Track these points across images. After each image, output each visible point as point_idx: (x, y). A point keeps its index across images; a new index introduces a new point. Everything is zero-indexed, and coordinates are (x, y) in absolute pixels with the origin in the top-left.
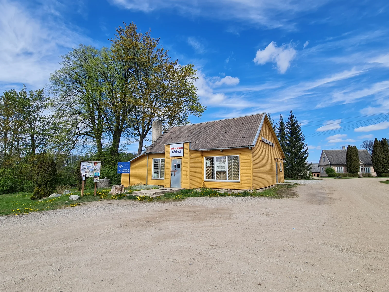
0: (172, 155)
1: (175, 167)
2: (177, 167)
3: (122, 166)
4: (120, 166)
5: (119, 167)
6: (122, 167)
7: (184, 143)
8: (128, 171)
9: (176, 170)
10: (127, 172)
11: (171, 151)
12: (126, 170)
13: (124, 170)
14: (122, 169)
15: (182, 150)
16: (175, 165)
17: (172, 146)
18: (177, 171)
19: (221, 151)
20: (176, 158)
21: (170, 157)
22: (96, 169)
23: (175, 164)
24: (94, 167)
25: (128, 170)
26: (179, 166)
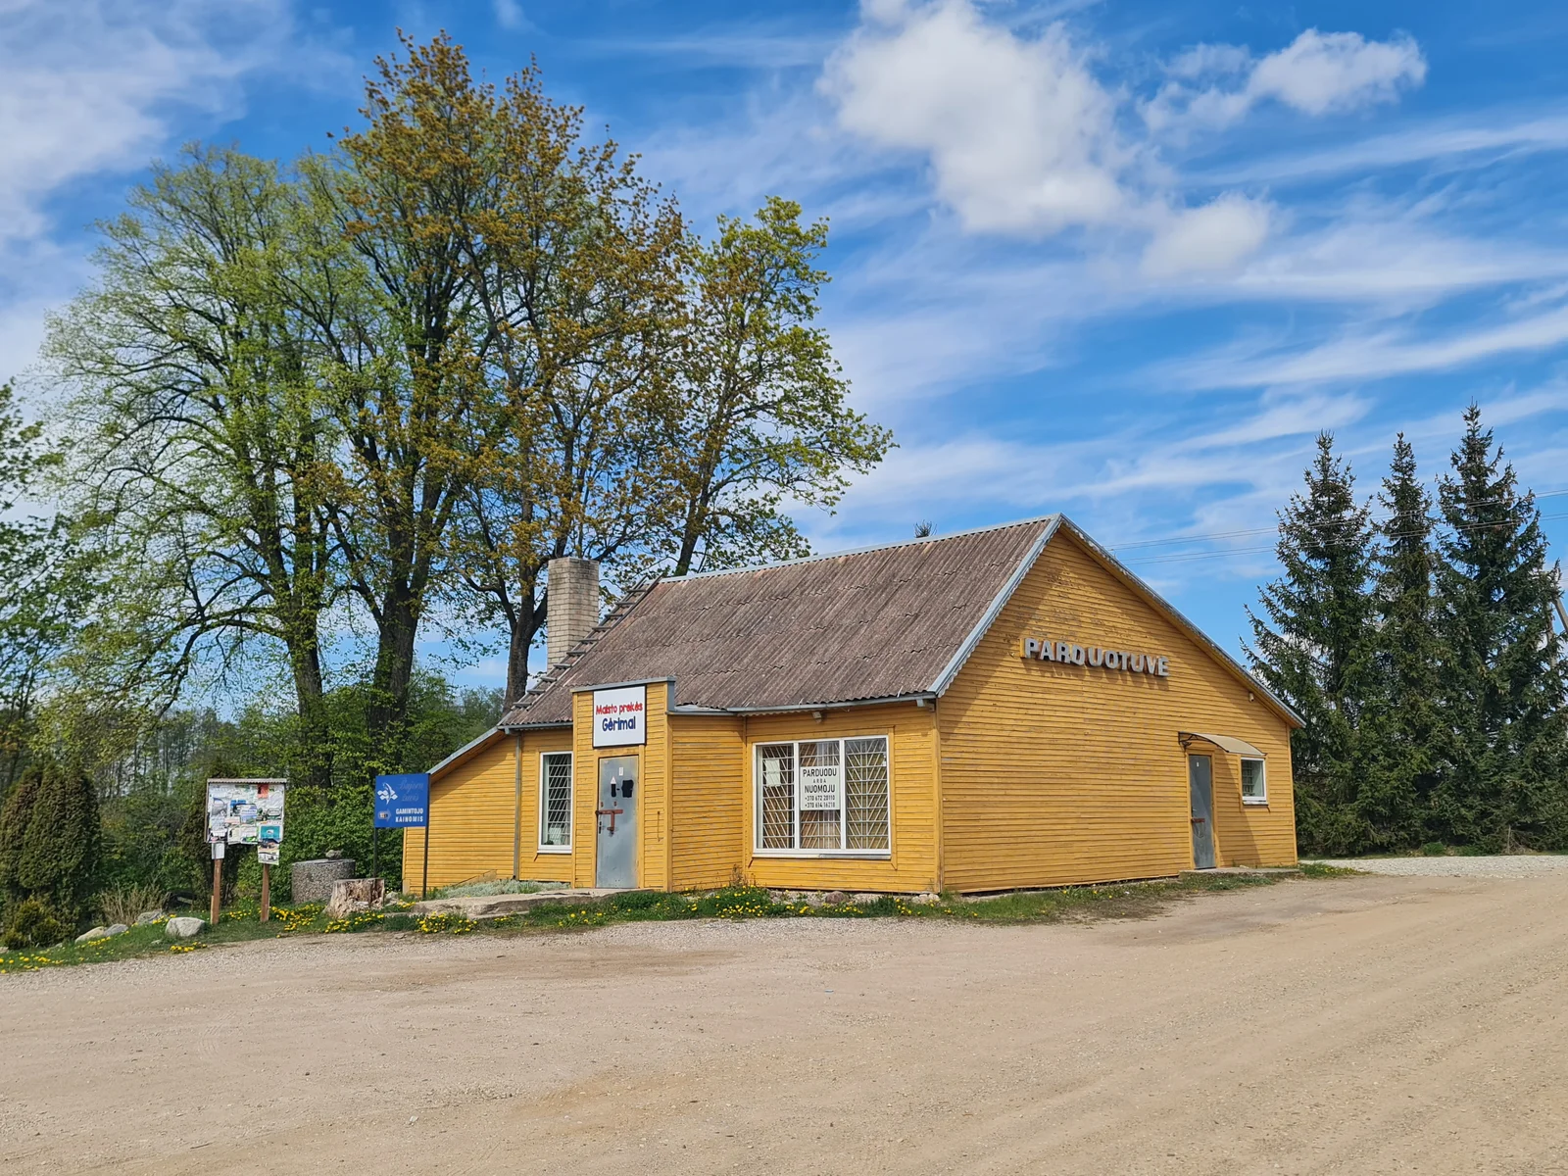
0: (603, 738)
1: (614, 794)
2: (619, 793)
3: (393, 792)
4: (385, 792)
5: (382, 798)
6: (395, 797)
7: (645, 685)
8: (420, 815)
9: (616, 808)
10: (415, 819)
11: (599, 718)
12: (409, 811)
13: (404, 811)
14: (394, 805)
15: (639, 715)
16: (613, 786)
17: (602, 698)
18: (621, 812)
19: (817, 715)
20: (615, 752)
21: (595, 748)
22: (264, 810)
23: (613, 782)
24: (259, 804)
25: (421, 811)
26: (628, 788)
